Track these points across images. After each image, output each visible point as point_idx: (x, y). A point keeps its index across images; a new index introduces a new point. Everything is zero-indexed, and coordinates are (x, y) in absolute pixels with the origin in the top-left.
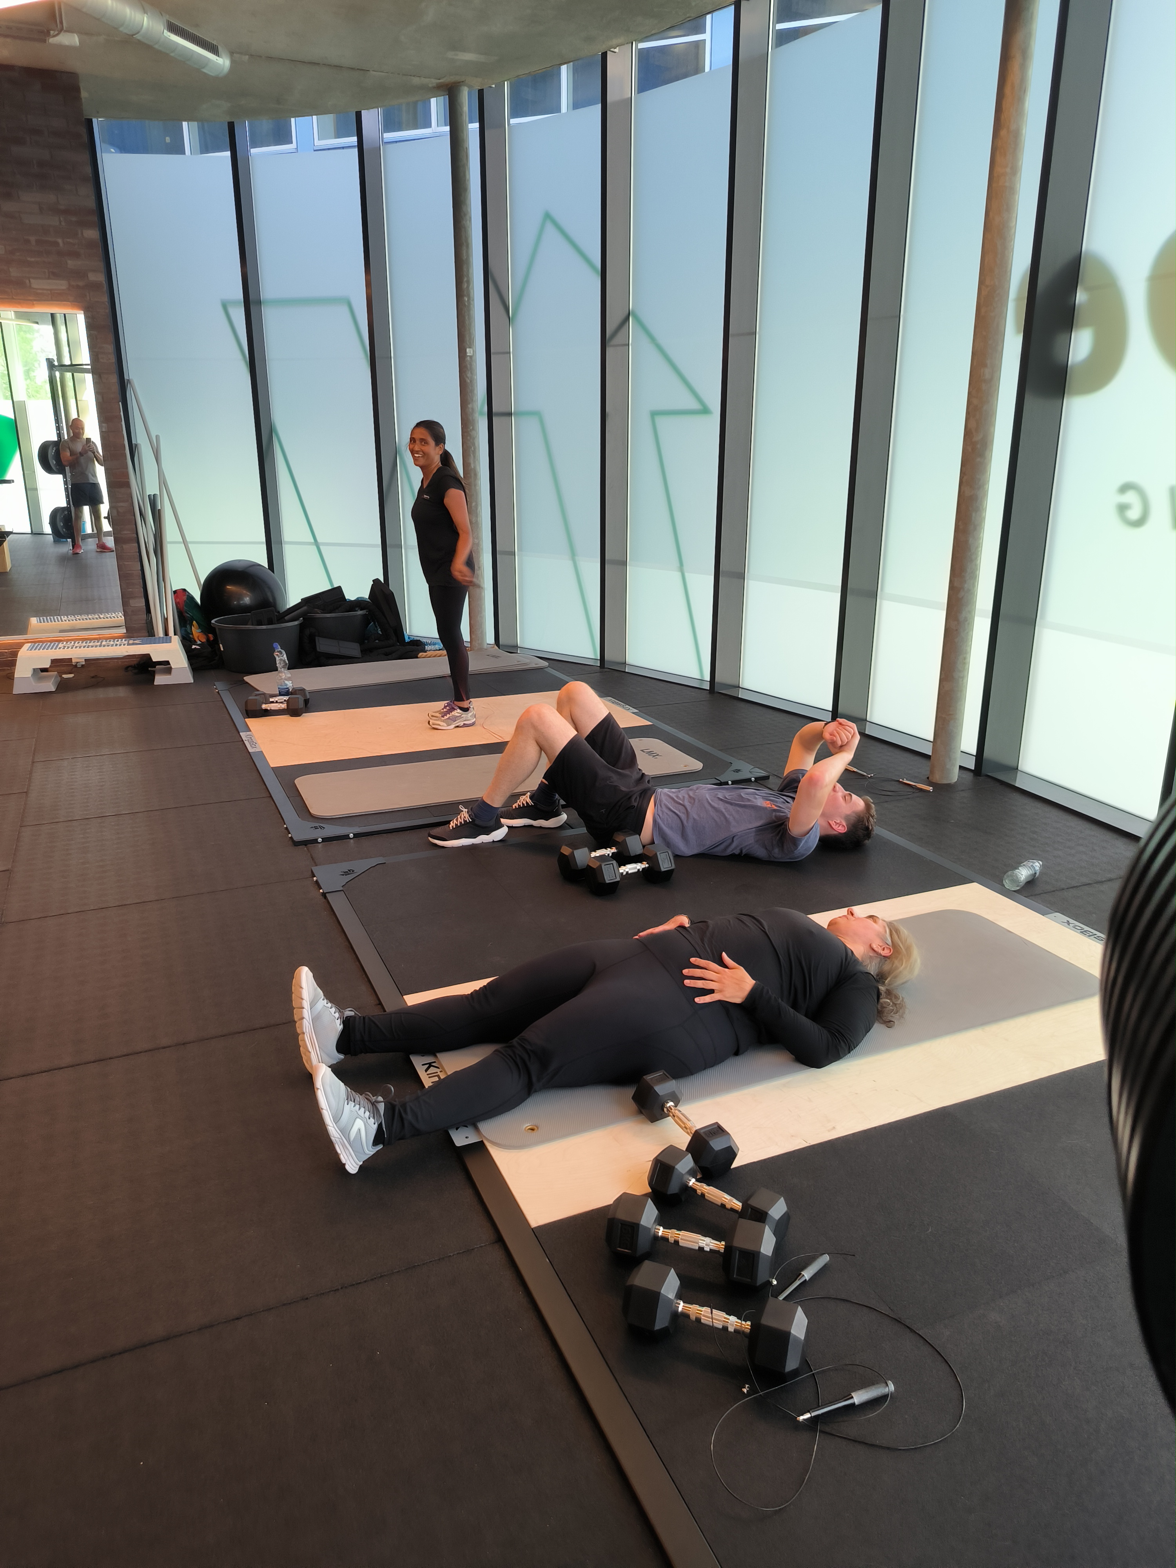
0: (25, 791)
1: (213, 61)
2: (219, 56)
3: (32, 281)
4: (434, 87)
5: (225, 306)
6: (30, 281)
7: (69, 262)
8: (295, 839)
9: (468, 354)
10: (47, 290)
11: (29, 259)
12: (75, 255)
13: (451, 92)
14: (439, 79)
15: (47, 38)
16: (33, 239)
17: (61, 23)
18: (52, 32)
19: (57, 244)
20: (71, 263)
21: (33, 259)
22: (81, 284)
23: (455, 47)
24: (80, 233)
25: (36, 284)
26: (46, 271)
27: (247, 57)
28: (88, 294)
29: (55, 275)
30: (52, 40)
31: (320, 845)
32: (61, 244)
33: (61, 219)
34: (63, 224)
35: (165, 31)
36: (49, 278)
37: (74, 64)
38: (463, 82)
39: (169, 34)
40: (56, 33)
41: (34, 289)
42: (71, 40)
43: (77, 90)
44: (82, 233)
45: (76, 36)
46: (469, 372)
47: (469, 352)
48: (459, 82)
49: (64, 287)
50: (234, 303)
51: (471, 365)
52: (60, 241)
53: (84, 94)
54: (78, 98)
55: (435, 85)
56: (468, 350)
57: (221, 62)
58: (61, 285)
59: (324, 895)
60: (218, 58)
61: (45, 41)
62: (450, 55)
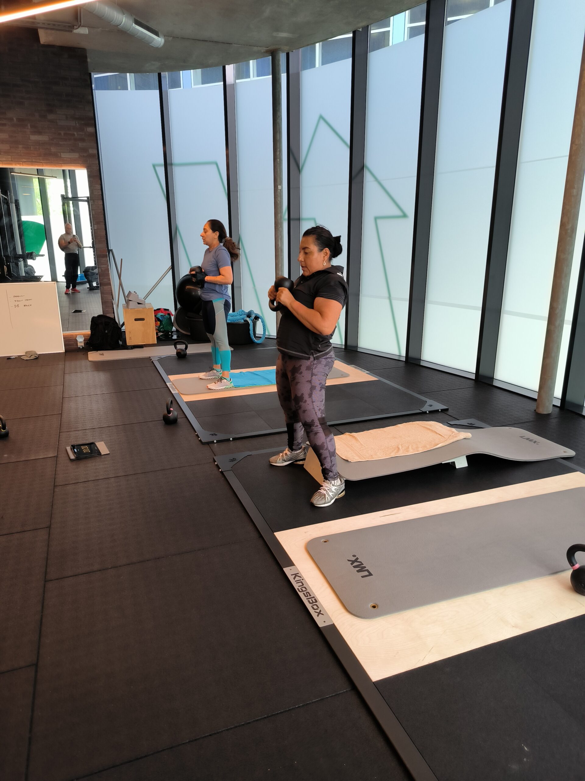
0: (60, 413)
1: (156, 39)
2: (159, 37)
3: (61, 153)
4: (264, 52)
5: (154, 166)
6: (60, 154)
7: (80, 144)
8: (202, 441)
9: (279, 189)
10: (69, 158)
11: (60, 143)
12: (83, 140)
13: (274, 54)
14: (267, 48)
15: (73, 30)
16: (62, 133)
17: (80, 21)
18: (75, 27)
19: (74, 135)
20: (81, 144)
21: (62, 143)
22: (85, 155)
23: (277, 30)
24: (85, 129)
25: (63, 155)
26: (69, 148)
27: (171, 38)
28: (88, 160)
29: (72, 151)
30: (75, 31)
31: (215, 444)
32: (76, 135)
33: (77, 122)
34: (77, 125)
35: (134, 24)
36: (70, 152)
37: (84, 44)
38: (279, 49)
39: (135, 25)
40: (77, 27)
41: (62, 157)
42: (83, 31)
43: (86, 57)
44: (86, 130)
45: (87, 28)
46: (279, 198)
47: (279, 187)
48: (277, 49)
49: (77, 157)
50: (159, 165)
51: (280, 194)
52: (75, 133)
53: (89, 60)
54: (86, 62)
55: (265, 51)
56: (279, 186)
57: (159, 41)
58: (76, 155)
59: (222, 472)
60: (158, 38)
61: (71, 31)
62: (275, 34)
